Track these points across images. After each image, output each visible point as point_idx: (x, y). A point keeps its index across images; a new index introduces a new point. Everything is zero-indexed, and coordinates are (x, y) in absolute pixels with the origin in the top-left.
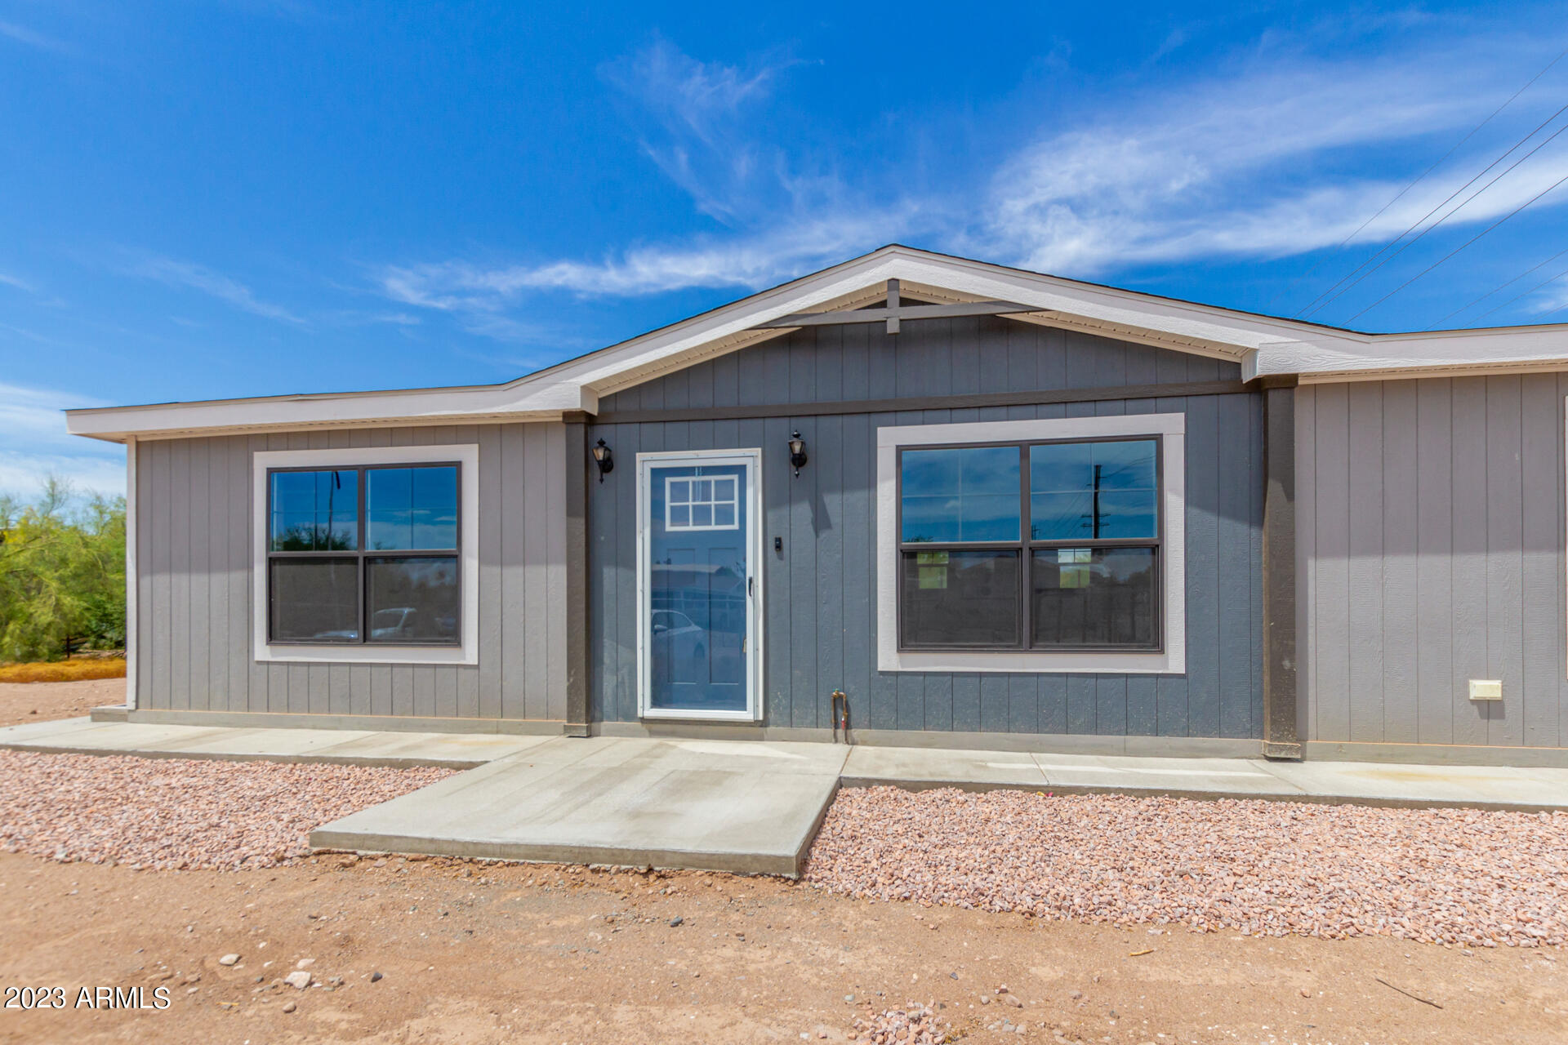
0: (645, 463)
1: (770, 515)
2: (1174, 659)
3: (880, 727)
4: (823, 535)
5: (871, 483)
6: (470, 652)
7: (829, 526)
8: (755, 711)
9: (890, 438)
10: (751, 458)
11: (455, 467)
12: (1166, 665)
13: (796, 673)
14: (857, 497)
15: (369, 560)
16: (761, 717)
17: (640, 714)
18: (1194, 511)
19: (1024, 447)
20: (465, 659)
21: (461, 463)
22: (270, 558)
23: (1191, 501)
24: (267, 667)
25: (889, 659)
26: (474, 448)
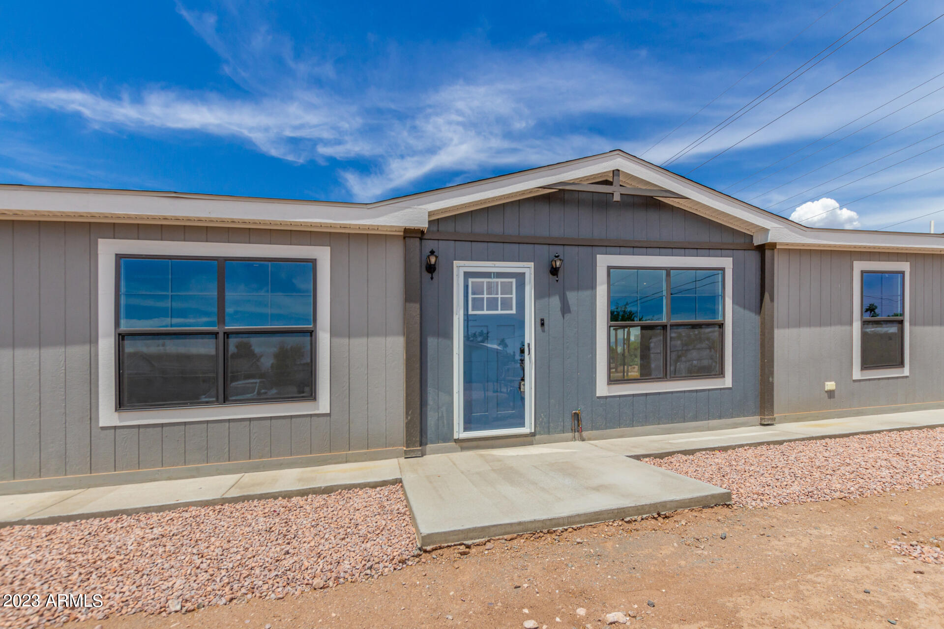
0: (460, 268)
1: (537, 303)
2: (728, 381)
3: (597, 429)
4: (567, 316)
5: (593, 286)
6: (323, 404)
7: (569, 311)
8: (531, 428)
9: (604, 261)
10: (527, 268)
11: (311, 263)
12: (724, 384)
13: (552, 401)
14: (585, 294)
15: (229, 335)
16: (533, 431)
17: (456, 436)
18: (736, 307)
19: (668, 270)
20: (318, 410)
21: (315, 260)
22: (119, 334)
23: (735, 302)
24: (113, 431)
25: (602, 389)
26: (327, 249)
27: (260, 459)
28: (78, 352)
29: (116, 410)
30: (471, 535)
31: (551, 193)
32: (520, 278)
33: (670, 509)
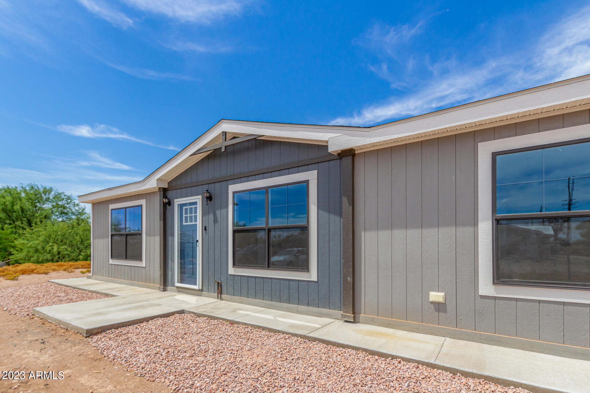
0: (177, 202)
1: (204, 218)
2: (313, 275)
4: (216, 225)
5: (227, 207)
6: (144, 263)
7: (217, 222)
8: (199, 287)
9: (231, 189)
10: (198, 199)
11: (142, 207)
12: (310, 277)
13: (210, 273)
14: (224, 211)
15: (127, 235)
17: (175, 285)
18: (321, 212)
19: (267, 189)
22: (111, 235)
23: (319, 207)
24: (111, 266)
25: (231, 270)
26: (145, 200)
29: (111, 259)
31: (210, 154)
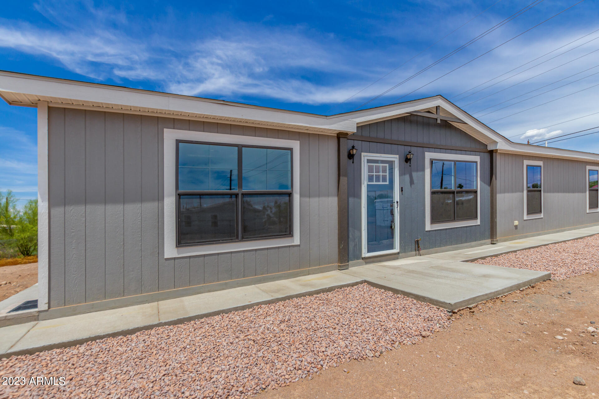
0: (365, 156)
1: (400, 179)
2: (478, 222)
3: (426, 249)
4: (413, 186)
5: (423, 170)
6: (296, 240)
7: (413, 184)
8: (398, 249)
9: (429, 155)
10: (395, 158)
11: (290, 151)
12: (477, 223)
13: (406, 234)
14: (420, 173)
15: (245, 195)
16: (399, 251)
17: (363, 256)
18: (481, 182)
19: (455, 162)
20: (294, 242)
21: (292, 149)
22: (178, 194)
23: (481, 180)
24: (173, 261)
25: (428, 227)
26: (299, 142)
27: (261, 275)
28: (150, 207)
29: (177, 247)
30: (470, 302)
32: (391, 163)
33: (534, 283)
